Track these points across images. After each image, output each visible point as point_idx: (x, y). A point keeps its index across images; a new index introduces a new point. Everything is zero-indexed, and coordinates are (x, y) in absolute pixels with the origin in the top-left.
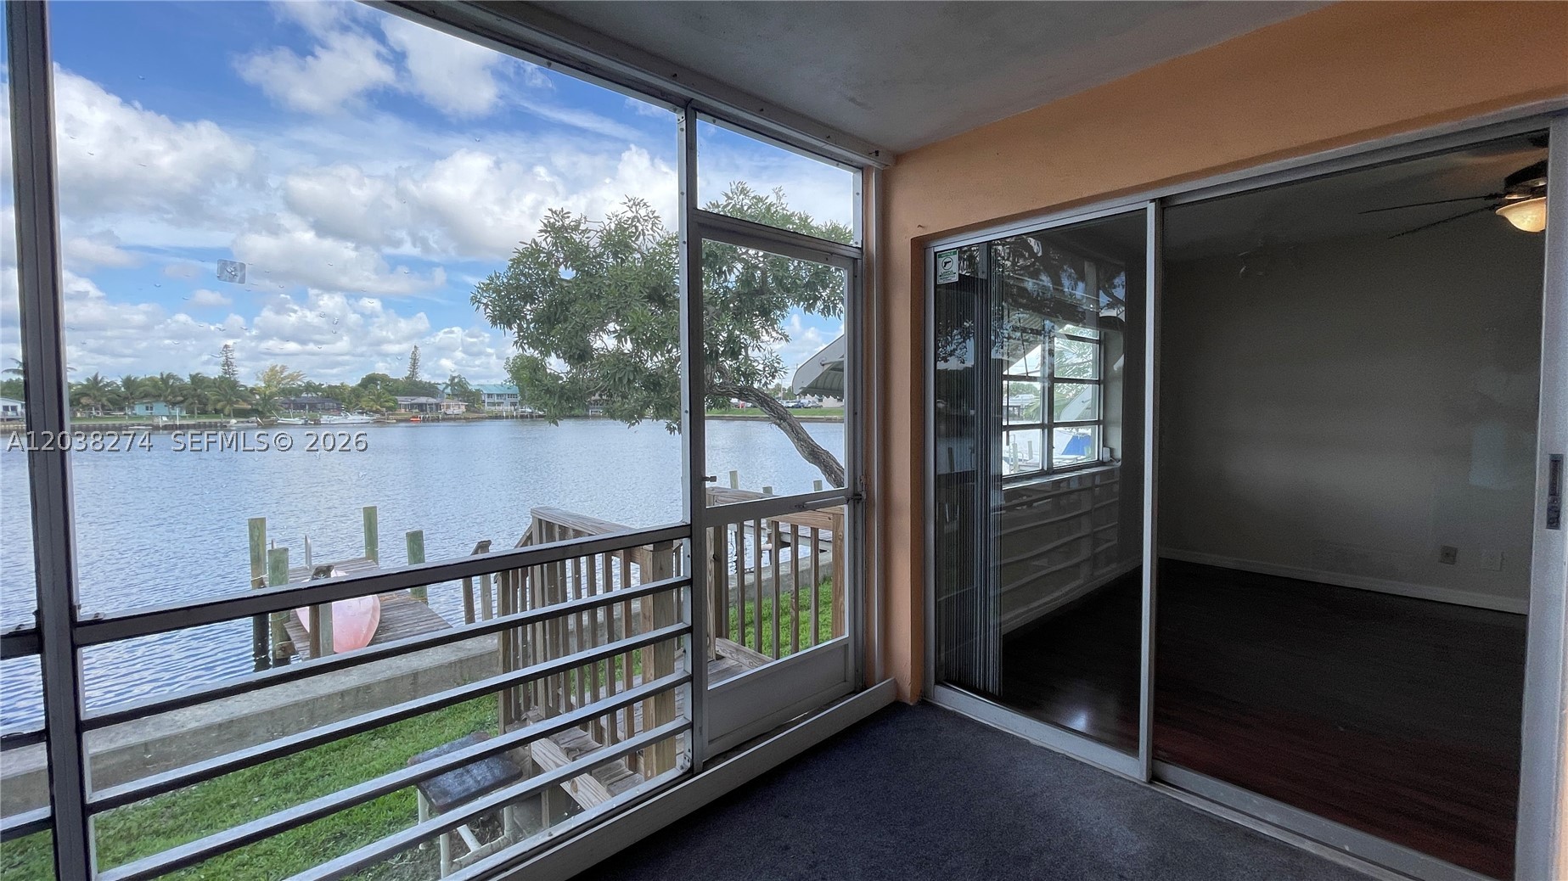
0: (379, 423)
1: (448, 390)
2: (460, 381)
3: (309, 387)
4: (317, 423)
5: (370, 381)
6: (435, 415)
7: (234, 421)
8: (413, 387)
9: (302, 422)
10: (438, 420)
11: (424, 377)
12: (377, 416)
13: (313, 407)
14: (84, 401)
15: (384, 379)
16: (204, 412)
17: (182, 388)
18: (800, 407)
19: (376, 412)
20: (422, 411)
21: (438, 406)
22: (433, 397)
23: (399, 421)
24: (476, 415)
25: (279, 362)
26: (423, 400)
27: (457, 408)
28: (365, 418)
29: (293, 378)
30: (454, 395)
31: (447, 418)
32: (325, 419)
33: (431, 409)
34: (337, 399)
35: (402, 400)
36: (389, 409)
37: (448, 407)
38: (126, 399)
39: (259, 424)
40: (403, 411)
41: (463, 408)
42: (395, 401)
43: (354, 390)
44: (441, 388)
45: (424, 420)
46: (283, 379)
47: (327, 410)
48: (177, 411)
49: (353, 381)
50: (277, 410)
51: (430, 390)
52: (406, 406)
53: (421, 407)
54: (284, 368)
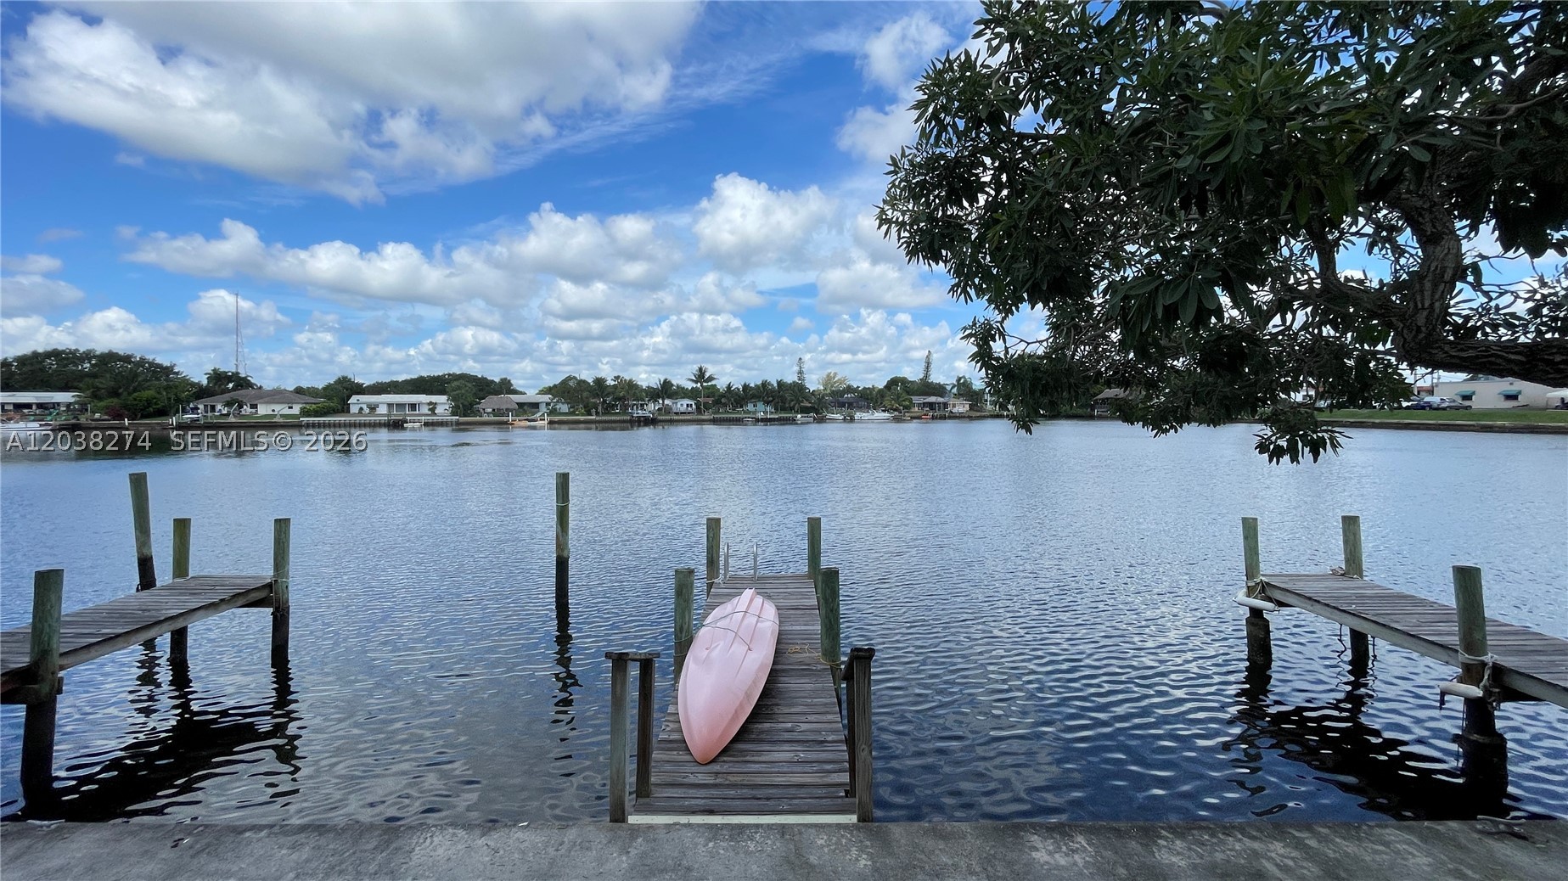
0: (897, 420)
1: (955, 390)
2: (966, 381)
3: (850, 389)
4: (852, 420)
5: (893, 382)
6: (942, 413)
7: (799, 416)
8: (927, 388)
9: (842, 417)
10: (943, 418)
11: (937, 378)
12: (896, 413)
13: (851, 405)
15: (904, 381)
16: (784, 409)
17: (773, 391)
18: (1423, 408)
19: (895, 410)
20: (932, 409)
21: (945, 405)
22: (942, 397)
23: (913, 418)
24: (978, 414)
25: (832, 370)
26: (932, 399)
27: (962, 407)
28: (886, 415)
29: (841, 382)
30: (960, 394)
31: (953, 417)
32: (858, 415)
33: (939, 407)
34: (868, 399)
35: (917, 400)
36: (905, 407)
37: (954, 406)
38: (743, 399)
39: (815, 419)
40: (916, 409)
41: (967, 407)
42: (911, 401)
43: (880, 390)
44: (949, 388)
45: (933, 418)
46: (835, 383)
47: (860, 408)
48: (768, 409)
49: (881, 385)
50: (827, 408)
51: (939, 390)
52: (919, 405)
53: (931, 405)
54: (836, 374)
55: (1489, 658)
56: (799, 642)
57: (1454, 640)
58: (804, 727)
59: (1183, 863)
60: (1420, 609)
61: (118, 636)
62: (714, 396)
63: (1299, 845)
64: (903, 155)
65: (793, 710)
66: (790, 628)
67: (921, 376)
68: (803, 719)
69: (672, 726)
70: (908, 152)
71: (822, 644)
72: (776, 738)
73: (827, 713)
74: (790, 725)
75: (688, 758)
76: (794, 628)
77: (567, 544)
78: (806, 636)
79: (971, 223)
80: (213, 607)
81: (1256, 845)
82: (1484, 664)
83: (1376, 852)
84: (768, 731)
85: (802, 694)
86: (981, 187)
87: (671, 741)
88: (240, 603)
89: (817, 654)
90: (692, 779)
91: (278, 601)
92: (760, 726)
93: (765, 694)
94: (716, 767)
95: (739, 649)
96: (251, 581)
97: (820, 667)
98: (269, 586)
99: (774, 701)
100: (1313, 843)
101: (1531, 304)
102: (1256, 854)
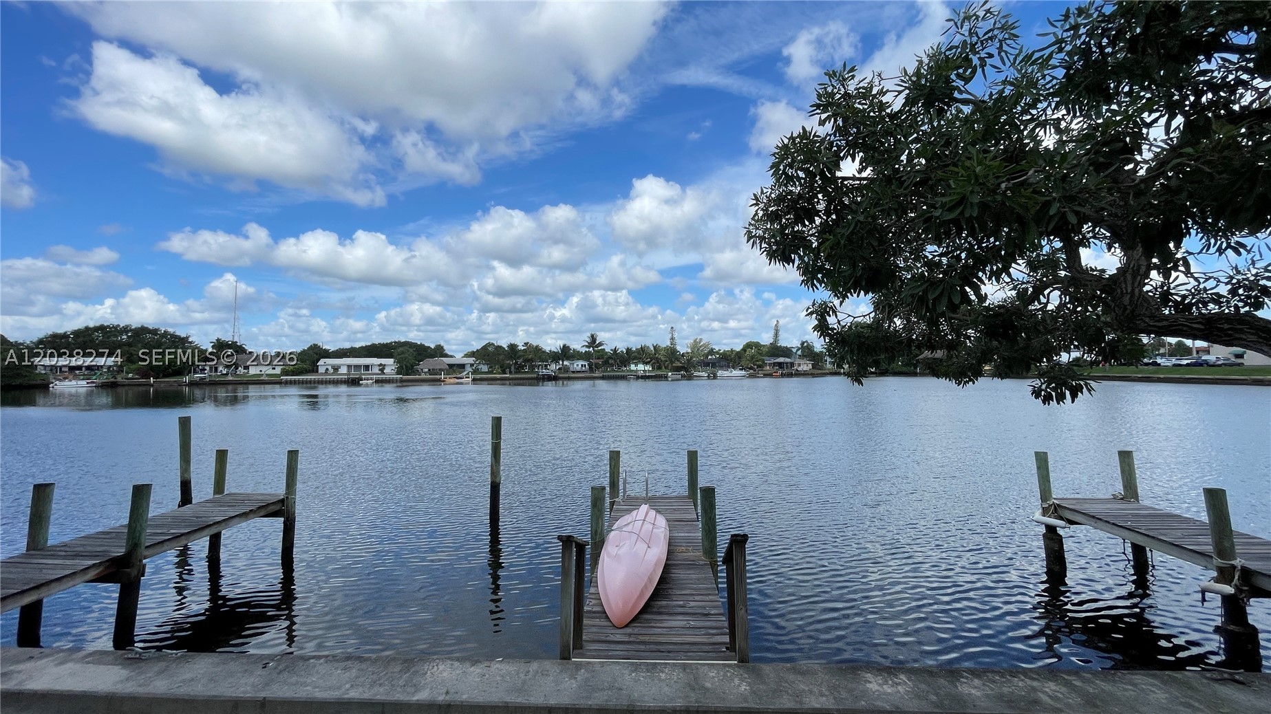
0: (751, 376)
1: (799, 352)
2: (808, 345)
3: (712, 352)
4: (715, 377)
5: (749, 346)
6: (790, 371)
7: (671, 374)
8: (776, 350)
9: (707, 375)
10: (790, 375)
11: (783, 343)
12: (752, 371)
13: (713, 365)
14: (611, 361)
15: (757, 345)
16: (659, 368)
17: (650, 353)
18: (1201, 365)
19: (751, 368)
20: (781, 368)
21: (792, 364)
22: (789, 358)
23: (765, 375)
24: (820, 371)
26: (781, 360)
27: (806, 366)
28: (743, 372)
29: (706, 346)
30: (805, 356)
31: (799, 374)
32: (720, 373)
33: (787, 366)
34: (729, 360)
35: (768, 360)
36: (759, 366)
37: (799, 365)
38: (627, 360)
39: (684, 376)
40: (768, 368)
41: (810, 366)
42: (763, 361)
43: (738, 353)
44: (794, 350)
45: (783, 376)
46: (701, 346)
47: (721, 367)
48: (647, 368)
49: (739, 348)
50: (694, 367)
51: (787, 352)
52: (770, 364)
53: (780, 365)
54: (701, 339)
55: (1238, 562)
56: (684, 545)
57: (1209, 549)
58: (692, 604)
59: (978, 694)
60: (1184, 526)
61: (182, 535)
62: (603, 358)
63: (1067, 684)
64: (762, 192)
65: (683, 592)
66: (677, 535)
67: (772, 341)
68: (691, 598)
69: (594, 602)
70: (765, 190)
71: (703, 545)
72: (671, 611)
73: (709, 594)
74: (682, 603)
75: (609, 624)
76: (680, 534)
77: (499, 472)
78: (689, 541)
79: (811, 235)
80: (245, 516)
81: (1035, 684)
82: (1234, 567)
83: (1126, 690)
84: (666, 607)
85: (688, 581)
86: (817, 213)
87: (594, 612)
88: (262, 514)
89: (700, 554)
90: (612, 638)
91: (288, 512)
92: (659, 603)
93: (663, 580)
94: (628, 630)
95: (641, 547)
96: (269, 497)
97: (701, 563)
98: (282, 501)
99: (668, 586)
100: (1078, 683)
101: (1229, 287)
102: (1034, 689)
